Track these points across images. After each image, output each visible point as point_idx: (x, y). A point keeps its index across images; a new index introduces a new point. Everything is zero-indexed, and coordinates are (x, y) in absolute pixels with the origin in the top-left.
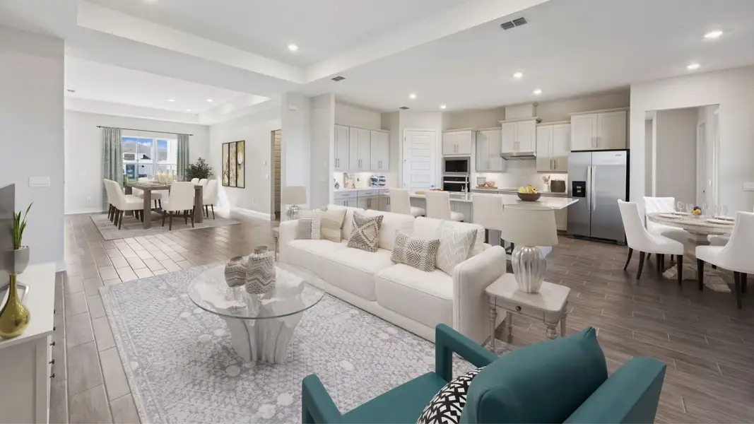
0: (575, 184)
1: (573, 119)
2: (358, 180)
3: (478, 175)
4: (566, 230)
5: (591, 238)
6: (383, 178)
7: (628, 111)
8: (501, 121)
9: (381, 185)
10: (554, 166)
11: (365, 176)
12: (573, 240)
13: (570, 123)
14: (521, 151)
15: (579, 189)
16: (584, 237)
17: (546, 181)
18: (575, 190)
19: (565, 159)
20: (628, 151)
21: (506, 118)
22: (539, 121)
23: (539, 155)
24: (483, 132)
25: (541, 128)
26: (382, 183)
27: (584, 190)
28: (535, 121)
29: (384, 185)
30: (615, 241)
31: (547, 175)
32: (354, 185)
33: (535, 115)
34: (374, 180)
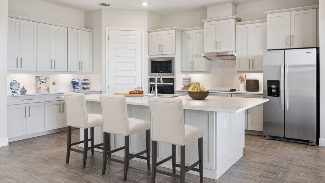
0: (270, 83)
1: (268, 16)
2: (54, 84)
3: (184, 76)
4: (262, 130)
5: (285, 138)
6: (86, 82)
7: (317, 9)
8: (203, 21)
9: (84, 88)
10: (252, 66)
11: (65, 79)
12: (268, 142)
13: (266, 21)
14: (221, 51)
15: (274, 88)
16: (279, 137)
17: (242, 80)
18: (270, 89)
19: (261, 58)
20: (318, 49)
21: (208, 17)
22: (239, 20)
23: (239, 55)
24: (187, 32)
25: (240, 26)
26: (85, 86)
27: (278, 89)
28: (234, 20)
29: (88, 88)
30: (308, 141)
31: (243, 75)
32: (48, 89)
33: (235, 13)
34: (75, 84)
